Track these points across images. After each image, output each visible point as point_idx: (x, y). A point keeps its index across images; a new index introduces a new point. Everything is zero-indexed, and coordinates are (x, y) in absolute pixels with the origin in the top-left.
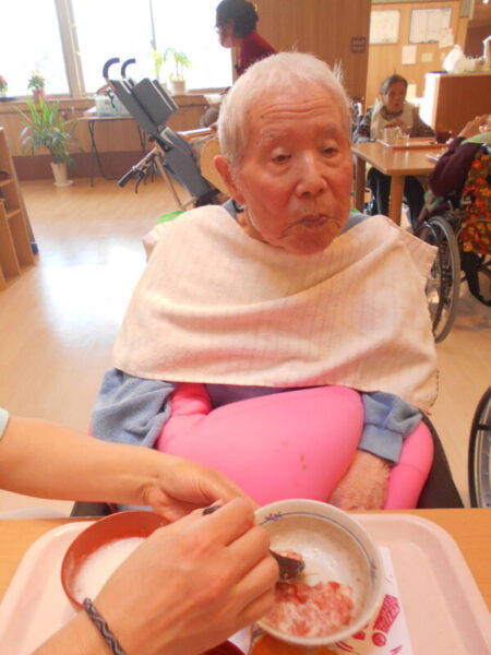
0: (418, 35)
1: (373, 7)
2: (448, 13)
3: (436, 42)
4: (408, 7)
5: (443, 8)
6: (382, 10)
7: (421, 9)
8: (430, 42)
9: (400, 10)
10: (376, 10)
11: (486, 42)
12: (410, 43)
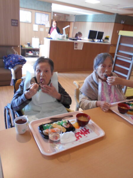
0: (38, 21)
1: (20, 8)
2: (47, 16)
3: (45, 25)
4: (34, 11)
5: (46, 14)
6: (25, 10)
7: (39, 13)
8: (42, 25)
9: (31, 12)
10: (22, 10)
11: (64, 29)
12: (36, 24)
